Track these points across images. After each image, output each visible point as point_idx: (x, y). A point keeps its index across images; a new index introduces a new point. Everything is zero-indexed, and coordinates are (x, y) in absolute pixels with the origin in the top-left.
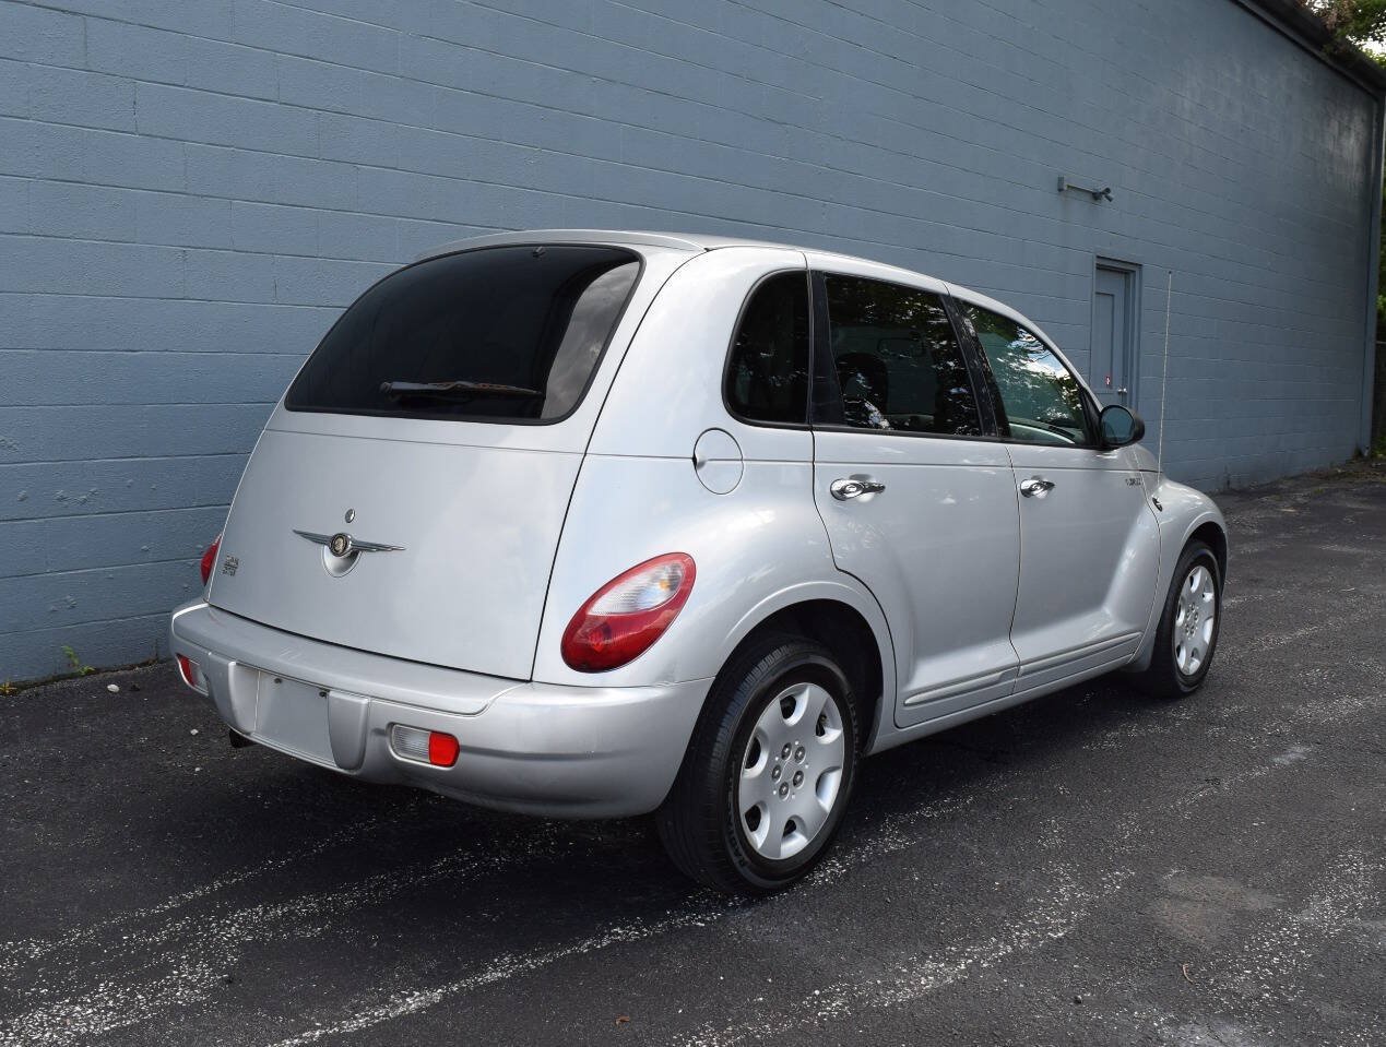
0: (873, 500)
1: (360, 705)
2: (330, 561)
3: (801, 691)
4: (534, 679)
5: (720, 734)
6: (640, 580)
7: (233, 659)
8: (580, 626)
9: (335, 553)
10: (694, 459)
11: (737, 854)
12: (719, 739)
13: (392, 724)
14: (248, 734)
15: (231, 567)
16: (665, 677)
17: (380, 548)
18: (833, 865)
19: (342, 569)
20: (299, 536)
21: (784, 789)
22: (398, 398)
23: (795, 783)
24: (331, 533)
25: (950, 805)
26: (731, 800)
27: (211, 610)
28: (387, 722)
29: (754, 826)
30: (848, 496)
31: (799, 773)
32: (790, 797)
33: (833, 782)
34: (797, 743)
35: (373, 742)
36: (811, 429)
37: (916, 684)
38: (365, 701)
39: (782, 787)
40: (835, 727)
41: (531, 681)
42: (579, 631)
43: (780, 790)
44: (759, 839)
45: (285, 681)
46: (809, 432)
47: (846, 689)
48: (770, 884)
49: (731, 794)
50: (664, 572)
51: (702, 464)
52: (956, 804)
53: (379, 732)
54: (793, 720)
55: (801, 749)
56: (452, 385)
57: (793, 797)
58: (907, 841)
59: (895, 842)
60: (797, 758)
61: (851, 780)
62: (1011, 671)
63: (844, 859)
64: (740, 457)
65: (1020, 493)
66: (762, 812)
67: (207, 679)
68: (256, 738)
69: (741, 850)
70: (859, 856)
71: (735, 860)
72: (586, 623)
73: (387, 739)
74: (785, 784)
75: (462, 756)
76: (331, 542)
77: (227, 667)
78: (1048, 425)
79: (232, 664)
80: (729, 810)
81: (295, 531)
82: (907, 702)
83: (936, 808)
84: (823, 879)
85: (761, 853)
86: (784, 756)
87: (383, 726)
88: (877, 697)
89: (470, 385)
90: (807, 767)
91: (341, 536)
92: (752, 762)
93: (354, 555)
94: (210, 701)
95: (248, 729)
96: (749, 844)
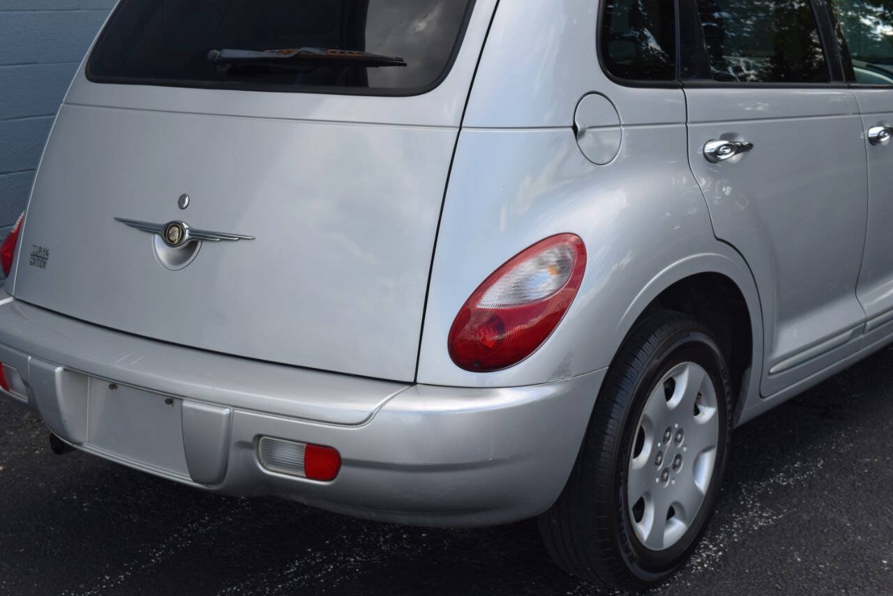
0: (742, 159)
1: (220, 416)
2: (162, 252)
3: (681, 371)
4: (418, 381)
5: (610, 426)
6: (528, 266)
7: (58, 365)
8: (467, 322)
9: (170, 243)
10: (575, 128)
11: (627, 551)
12: (608, 431)
13: (259, 436)
14: (80, 444)
15: (40, 258)
16: (559, 372)
17: (226, 238)
18: (706, 547)
19: (179, 261)
20: (123, 225)
21: (666, 475)
22: (228, 66)
23: (675, 467)
24: (164, 221)
25: (803, 470)
26: (621, 495)
27: (18, 306)
28: (254, 434)
29: (639, 518)
30: (723, 157)
31: (678, 457)
32: (670, 483)
33: (707, 463)
34: (676, 426)
35: (236, 457)
36: (682, 87)
37: (779, 352)
38: (226, 411)
39: (663, 472)
40: (709, 405)
41: (414, 383)
42: (467, 327)
43: (662, 477)
44: (644, 529)
45: (120, 388)
46: (680, 91)
47: (722, 364)
48: (655, 576)
49: (621, 488)
50: (551, 255)
51: (583, 133)
52: (808, 469)
53: (243, 445)
54: (675, 401)
55: (680, 431)
56: (295, 52)
57: (673, 482)
58: (773, 515)
59: (761, 517)
60: (677, 441)
61: (724, 459)
62: (859, 328)
63: (716, 539)
64: (618, 123)
65: (867, 142)
66: (646, 502)
67: (26, 383)
68: (90, 448)
69: (631, 547)
70: (730, 535)
71: (625, 557)
72: (473, 319)
73: (253, 453)
74: (666, 470)
75: (344, 470)
76: (165, 232)
77: (53, 374)
78: (864, 64)
79: (59, 370)
80: (621, 505)
81: (117, 219)
82: (772, 370)
83: (789, 475)
84: (701, 564)
85: (647, 546)
86: (665, 440)
87: (250, 439)
88: (746, 368)
89: (316, 51)
90: (685, 449)
91: (177, 224)
92: (638, 452)
93: (192, 246)
94: (32, 407)
95: (79, 438)
96: (636, 538)
